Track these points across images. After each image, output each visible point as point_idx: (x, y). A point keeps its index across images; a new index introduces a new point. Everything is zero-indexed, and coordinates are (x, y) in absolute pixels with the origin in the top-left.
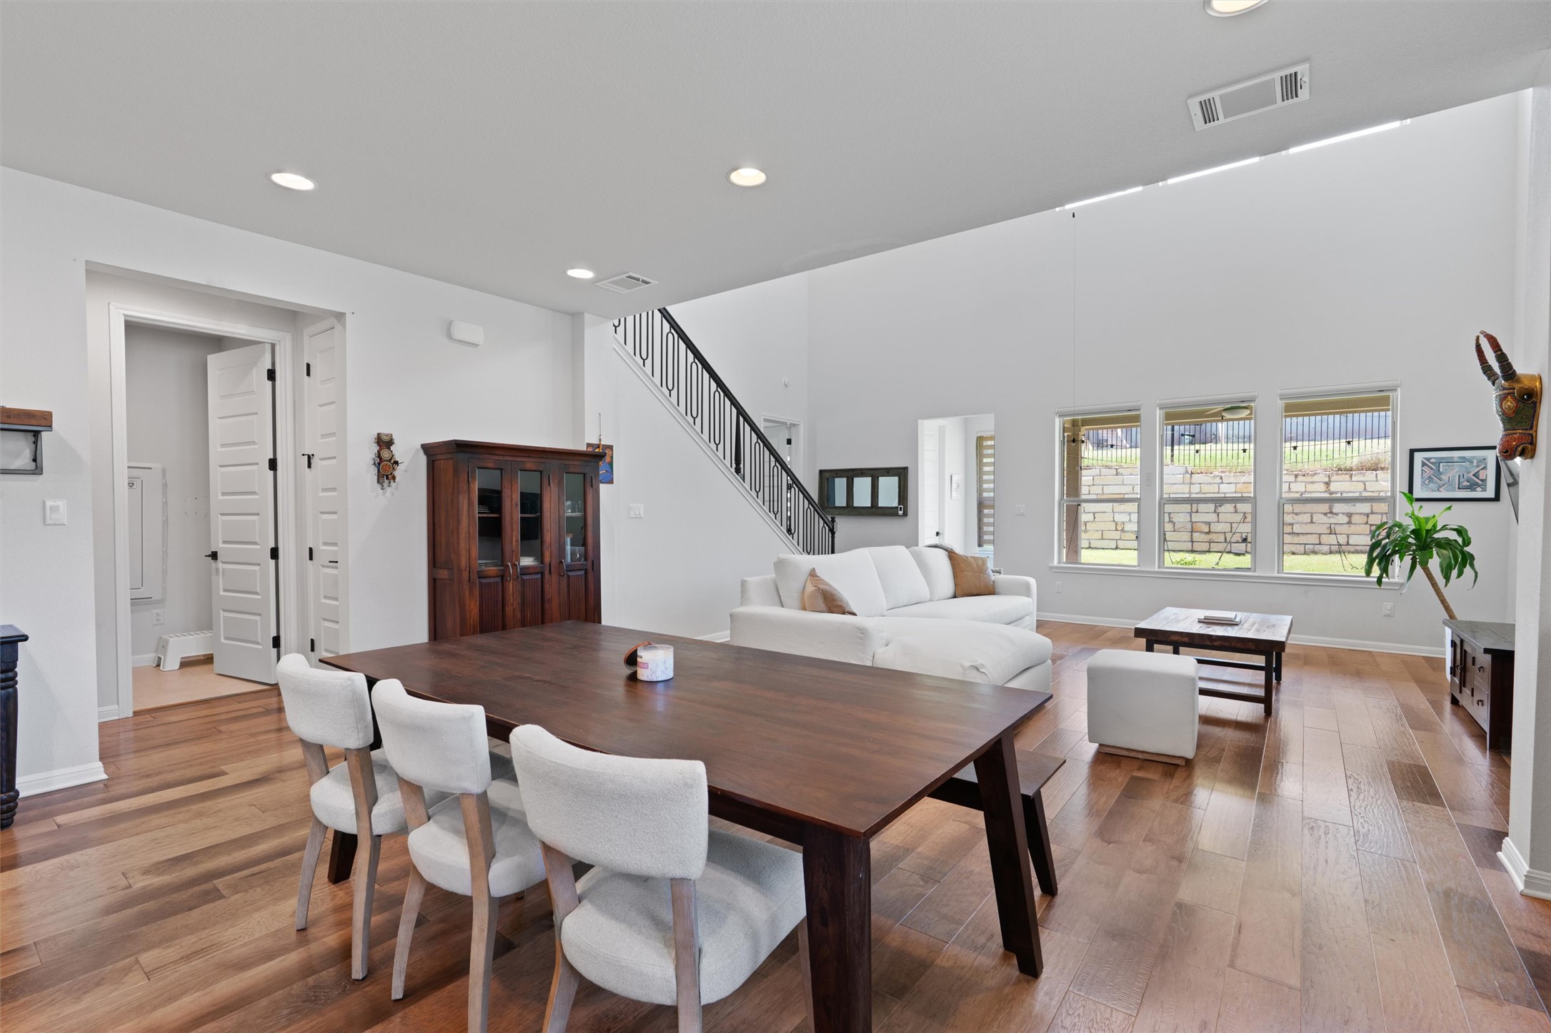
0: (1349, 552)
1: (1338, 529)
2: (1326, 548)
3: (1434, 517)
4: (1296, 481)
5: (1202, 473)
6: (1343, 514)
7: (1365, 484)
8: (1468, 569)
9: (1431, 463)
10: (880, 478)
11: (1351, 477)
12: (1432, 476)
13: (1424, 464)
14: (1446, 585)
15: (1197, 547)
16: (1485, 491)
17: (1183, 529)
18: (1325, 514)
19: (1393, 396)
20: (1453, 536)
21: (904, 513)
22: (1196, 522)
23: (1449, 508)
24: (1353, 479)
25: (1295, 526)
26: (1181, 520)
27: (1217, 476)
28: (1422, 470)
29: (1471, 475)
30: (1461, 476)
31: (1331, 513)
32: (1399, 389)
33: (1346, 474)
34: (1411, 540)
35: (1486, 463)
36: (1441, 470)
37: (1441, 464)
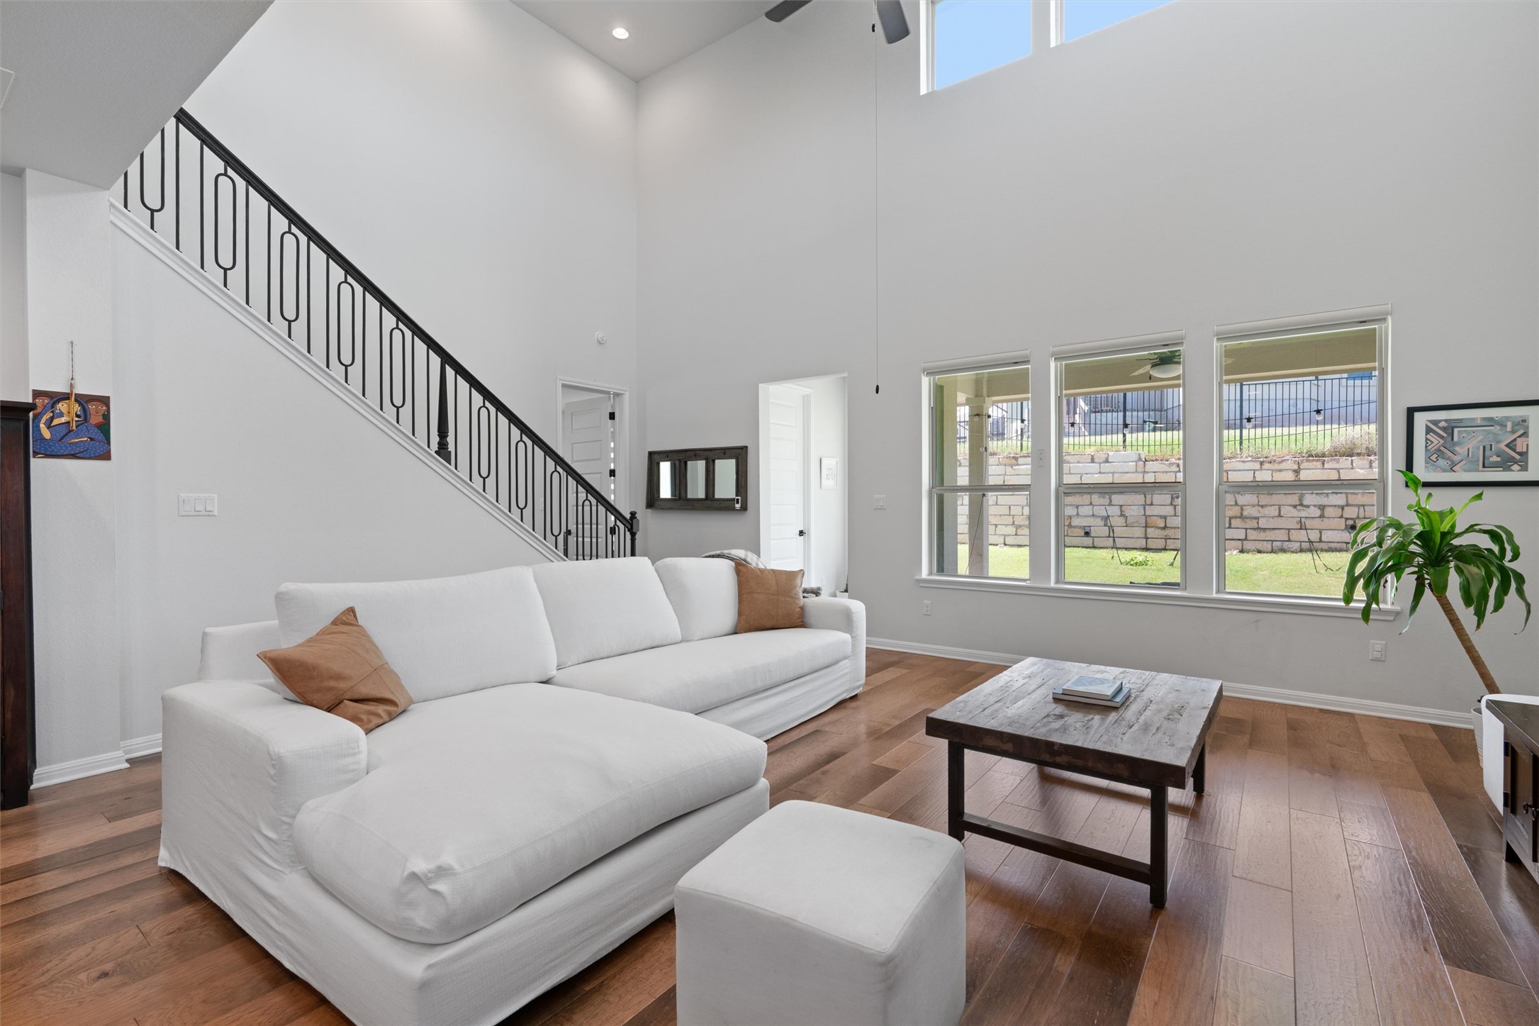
0: (1322, 550)
1: (1309, 523)
2: (1296, 546)
3: (1451, 511)
4: (1261, 469)
5: (1157, 460)
6: (1315, 506)
7: (1339, 472)
8: (1512, 597)
9: (1439, 428)
10: (716, 461)
11: (1323, 464)
12: (1442, 448)
13: (1429, 430)
14: (1478, 626)
15: (1151, 544)
16: (1527, 470)
17: (1136, 524)
18: (1295, 507)
19: (1381, 328)
20: (1485, 542)
21: (741, 507)
22: (1150, 516)
23: (1479, 497)
24: (1326, 466)
25: (1261, 521)
26: (1134, 514)
27: (1173, 464)
28: (1427, 439)
29: (1502, 446)
30: (1488, 448)
31: (1301, 505)
32: (1389, 318)
33: (1317, 461)
34: (1413, 548)
35: (1528, 427)
36: (1456, 438)
37: (1456, 430)
